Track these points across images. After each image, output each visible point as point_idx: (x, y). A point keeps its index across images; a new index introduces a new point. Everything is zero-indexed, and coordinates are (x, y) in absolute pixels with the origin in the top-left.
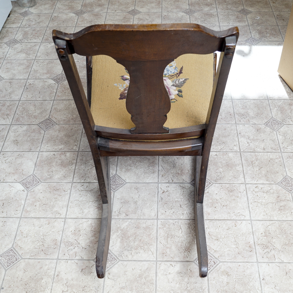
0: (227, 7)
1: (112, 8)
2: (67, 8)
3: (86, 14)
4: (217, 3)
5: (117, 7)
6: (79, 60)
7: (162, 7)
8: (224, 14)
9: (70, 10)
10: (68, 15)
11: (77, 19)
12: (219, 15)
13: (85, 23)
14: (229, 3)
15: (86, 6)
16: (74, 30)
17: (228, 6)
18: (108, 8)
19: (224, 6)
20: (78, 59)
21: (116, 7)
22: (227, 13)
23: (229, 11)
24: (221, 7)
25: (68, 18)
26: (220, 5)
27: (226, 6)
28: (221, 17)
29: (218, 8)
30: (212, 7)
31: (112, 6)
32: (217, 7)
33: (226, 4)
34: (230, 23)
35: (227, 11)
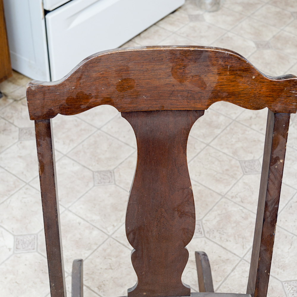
9: (253, 37)
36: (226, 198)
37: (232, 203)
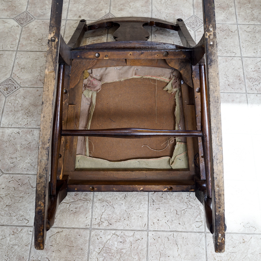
0: (253, 15)
1: (75, 9)
2: (6, 8)
3: (34, 22)
4: (236, 3)
5: (83, 7)
6: (20, 131)
7: (152, 10)
8: (248, 30)
9: (8, 13)
10: (6, 24)
11: (20, 32)
12: (240, 32)
13: (32, 42)
14: (256, 5)
15: (34, 4)
16: (14, 58)
17: (254, 12)
18: (68, 10)
19: (248, 11)
20: (19, 128)
21: (80, 7)
22: (252, 27)
23: (256, 24)
24: (243, 14)
25: (6, 30)
26: (242, 9)
27: (250, 11)
28: (243, 36)
29: (239, 15)
30: (229, 13)
31: (75, 5)
32: (237, 13)
33: (250, 6)
34: (258, 52)
35: (252, 23)
36: (94, 229)
37: (103, 231)
